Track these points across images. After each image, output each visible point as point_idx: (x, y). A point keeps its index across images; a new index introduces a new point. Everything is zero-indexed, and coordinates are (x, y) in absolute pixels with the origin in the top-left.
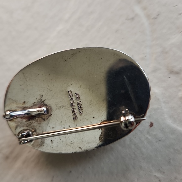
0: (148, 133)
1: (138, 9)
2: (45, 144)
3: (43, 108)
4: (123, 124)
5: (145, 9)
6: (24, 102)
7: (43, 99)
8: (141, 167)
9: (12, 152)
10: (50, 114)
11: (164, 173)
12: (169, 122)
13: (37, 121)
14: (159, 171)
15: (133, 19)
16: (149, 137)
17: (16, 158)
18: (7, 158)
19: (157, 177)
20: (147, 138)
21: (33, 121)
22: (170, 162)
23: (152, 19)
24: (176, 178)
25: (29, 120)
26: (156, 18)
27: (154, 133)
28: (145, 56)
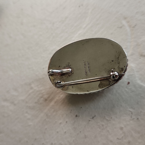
0: (126, 87)
1: (124, 22)
2: (69, 89)
3: (69, 69)
4: (112, 76)
5: (128, 22)
6: (59, 66)
7: (70, 64)
8: (121, 106)
9: (49, 97)
10: (73, 73)
11: (134, 109)
12: (139, 82)
13: (66, 76)
14: (132, 108)
15: (121, 27)
16: (127, 90)
17: (51, 100)
18: (46, 100)
19: (131, 111)
20: (126, 90)
21: (63, 77)
22: (138, 103)
23: (132, 27)
24: (141, 112)
25: (61, 76)
26: (134, 27)
27: (130, 88)
28: (127, 47)
